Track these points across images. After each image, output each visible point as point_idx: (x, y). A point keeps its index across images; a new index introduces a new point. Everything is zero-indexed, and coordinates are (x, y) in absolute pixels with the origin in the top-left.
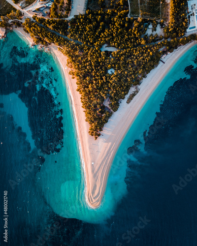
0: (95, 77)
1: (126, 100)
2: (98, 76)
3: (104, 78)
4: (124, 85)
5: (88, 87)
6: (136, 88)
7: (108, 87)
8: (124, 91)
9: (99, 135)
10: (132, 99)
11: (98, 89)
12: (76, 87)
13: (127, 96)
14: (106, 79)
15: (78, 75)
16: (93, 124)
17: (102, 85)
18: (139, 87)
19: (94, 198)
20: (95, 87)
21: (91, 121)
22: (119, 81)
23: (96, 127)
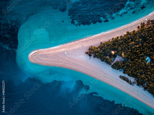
0: (142, 46)
1: (123, 75)
2: (143, 48)
3: (143, 54)
4: (138, 73)
5: (132, 41)
6: (134, 83)
7: (134, 58)
8: (132, 73)
9: (90, 55)
10: (124, 80)
11: (132, 50)
12: (131, 31)
13: (126, 76)
14: (141, 56)
15: (142, 31)
16: (99, 49)
17: (136, 53)
18: (135, 85)
19: (37, 57)
20: (133, 47)
21: (102, 47)
22: (141, 67)
23: (98, 52)
